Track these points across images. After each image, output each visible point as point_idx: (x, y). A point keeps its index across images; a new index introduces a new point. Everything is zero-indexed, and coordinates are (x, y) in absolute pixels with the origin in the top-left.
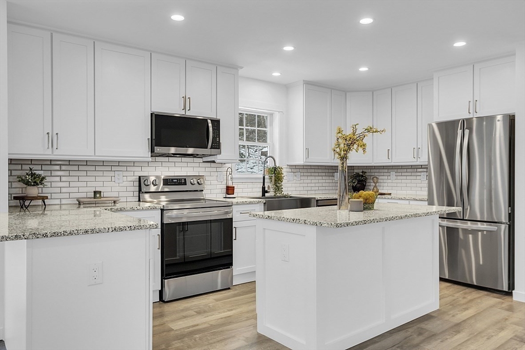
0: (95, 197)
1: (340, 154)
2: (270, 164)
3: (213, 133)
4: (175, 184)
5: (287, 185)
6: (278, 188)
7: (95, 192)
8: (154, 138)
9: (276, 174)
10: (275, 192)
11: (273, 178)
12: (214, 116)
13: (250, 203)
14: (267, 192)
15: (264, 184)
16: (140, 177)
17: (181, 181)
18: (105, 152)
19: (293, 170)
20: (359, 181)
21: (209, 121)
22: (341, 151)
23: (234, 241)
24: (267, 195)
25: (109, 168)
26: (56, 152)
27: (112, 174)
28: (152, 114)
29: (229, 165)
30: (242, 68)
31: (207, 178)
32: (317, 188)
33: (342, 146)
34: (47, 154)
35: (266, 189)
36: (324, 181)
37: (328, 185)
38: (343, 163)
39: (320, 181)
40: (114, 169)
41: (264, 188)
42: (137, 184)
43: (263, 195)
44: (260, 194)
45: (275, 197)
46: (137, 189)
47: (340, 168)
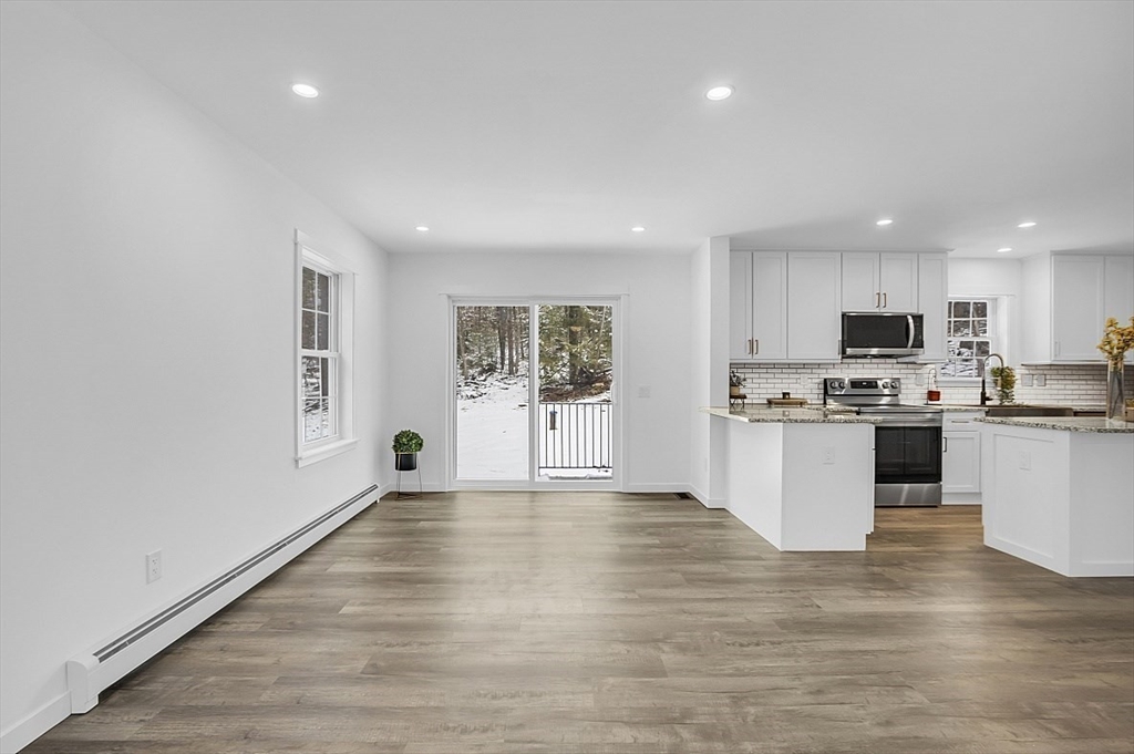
0: (784, 398)
1: (1110, 353)
2: (992, 363)
3: (915, 330)
4: (865, 387)
5: (1020, 391)
6: (1005, 395)
7: (784, 394)
8: (845, 338)
9: (1004, 378)
10: (1001, 400)
11: (999, 382)
12: (915, 312)
13: (966, 411)
14: (988, 399)
15: (984, 389)
16: (825, 380)
17: (872, 384)
18: (797, 355)
19: (1031, 372)
21: (909, 317)
22: (1112, 348)
23: (943, 454)
24: (988, 403)
25: (794, 371)
26: (755, 356)
27: (798, 376)
28: (843, 315)
29: (933, 366)
30: (952, 250)
31: (902, 381)
32: (1077, 397)
33: (1115, 342)
34: (748, 359)
35: (987, 395)
36: (1091, 387)
37: (1098, 392)
38: (1116, 364)
39: (1082, 387)
40: (799, 371)
41: (983, 394)
42: (822, 386)
43: (983, 403)
44: (979, 403)
45: (1001, 406)
46: (822, 391)
47: (1110, 369)
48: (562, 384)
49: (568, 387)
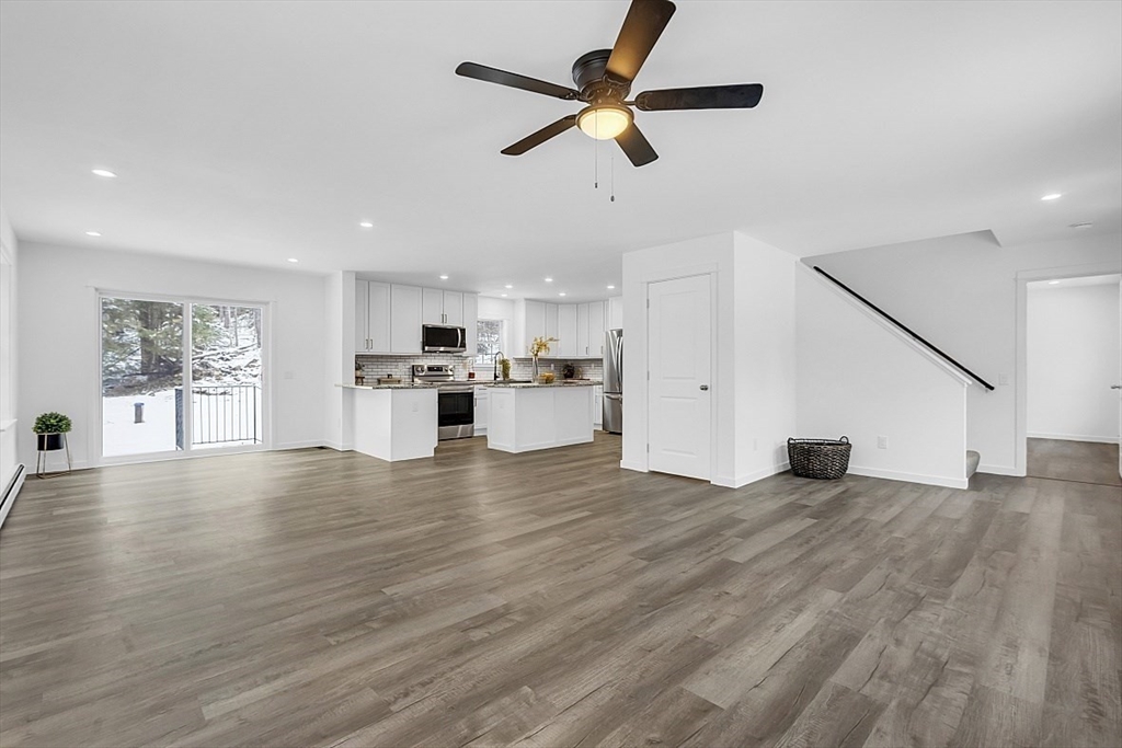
0: (388, 378)
3: (461, 337)
4: (435, 371)
6: (506, 375)
7: (388, 375)
8: (424, 341)
9: (505, 365)
10: (503, 377)
11: (503, 367)
12: (461, 326)
13: (487, 383)
15: (496, 372)
16: (413, 366)
17: (439, 369)
18: (396, 351)
19: (518, 362)
20: (569, 371)
21: (458, 329)
22: (535, 350)
23: (474, 408)
24: (497, 378)
25: (395, 360)
26: (370, 350)
27: (399, 364)
28: (423, 327)
29: (470, 358)
30: (480, 292)
31: (456, 367)
33: (536, 346)
34: (366, 352)
35: (497, 375)
38: (535, 358)
40: (399, 361)
42: (411, 370)
44: (493, 378)
46: (411, 373)
47: (533, 360)
48: (131, 375)
49: (140, 378)
